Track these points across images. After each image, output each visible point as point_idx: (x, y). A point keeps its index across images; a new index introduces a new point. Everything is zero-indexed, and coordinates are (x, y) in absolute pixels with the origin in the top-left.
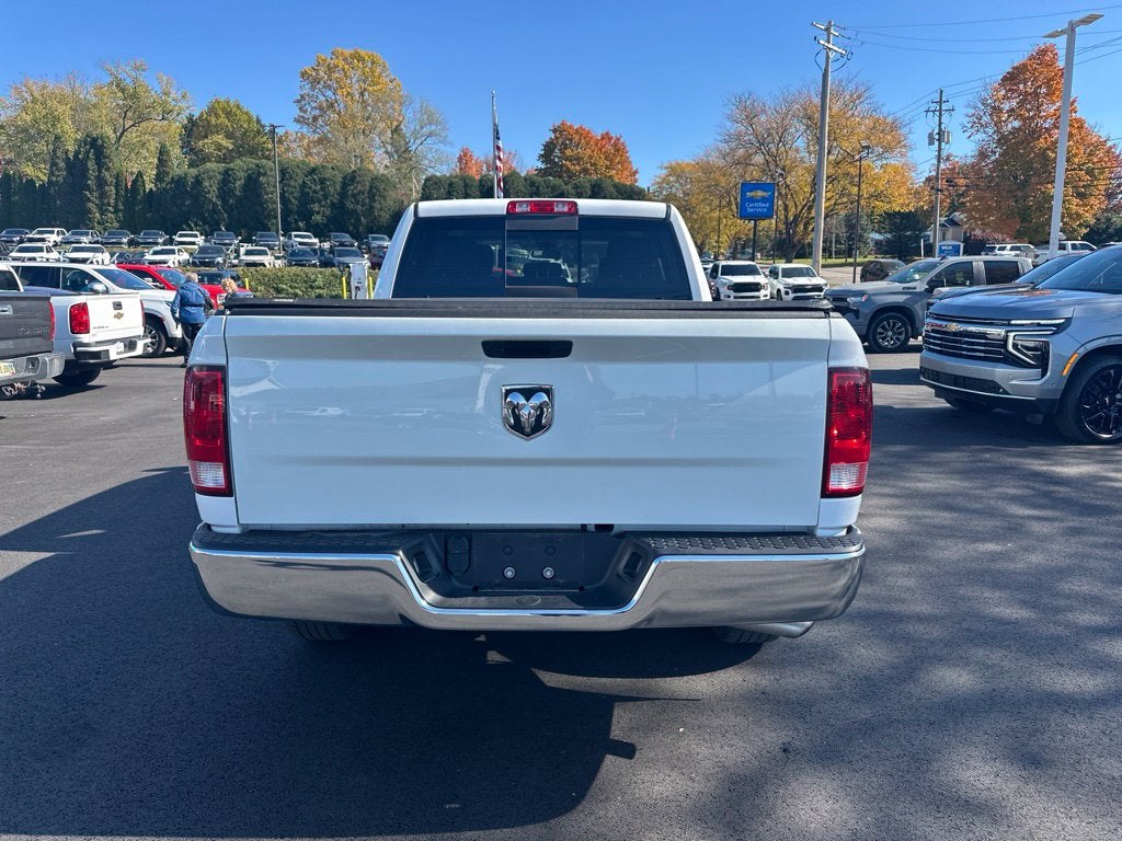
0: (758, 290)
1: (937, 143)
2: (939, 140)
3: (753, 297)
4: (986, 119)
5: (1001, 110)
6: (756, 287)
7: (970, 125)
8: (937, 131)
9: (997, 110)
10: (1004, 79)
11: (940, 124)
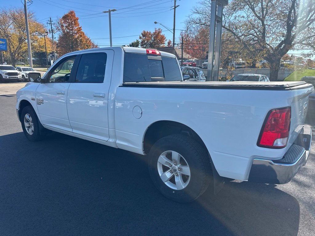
0: (17, 75)
1: (51, 33)
2: (52, 32)
3: (16, 77)
4: (60, 28)
5: (63, 26)
6: (16, 74)
7: (56, 29)
8: (51, 29)
9: (62, 26)
10: (63, 17)
11: (52, 28)
